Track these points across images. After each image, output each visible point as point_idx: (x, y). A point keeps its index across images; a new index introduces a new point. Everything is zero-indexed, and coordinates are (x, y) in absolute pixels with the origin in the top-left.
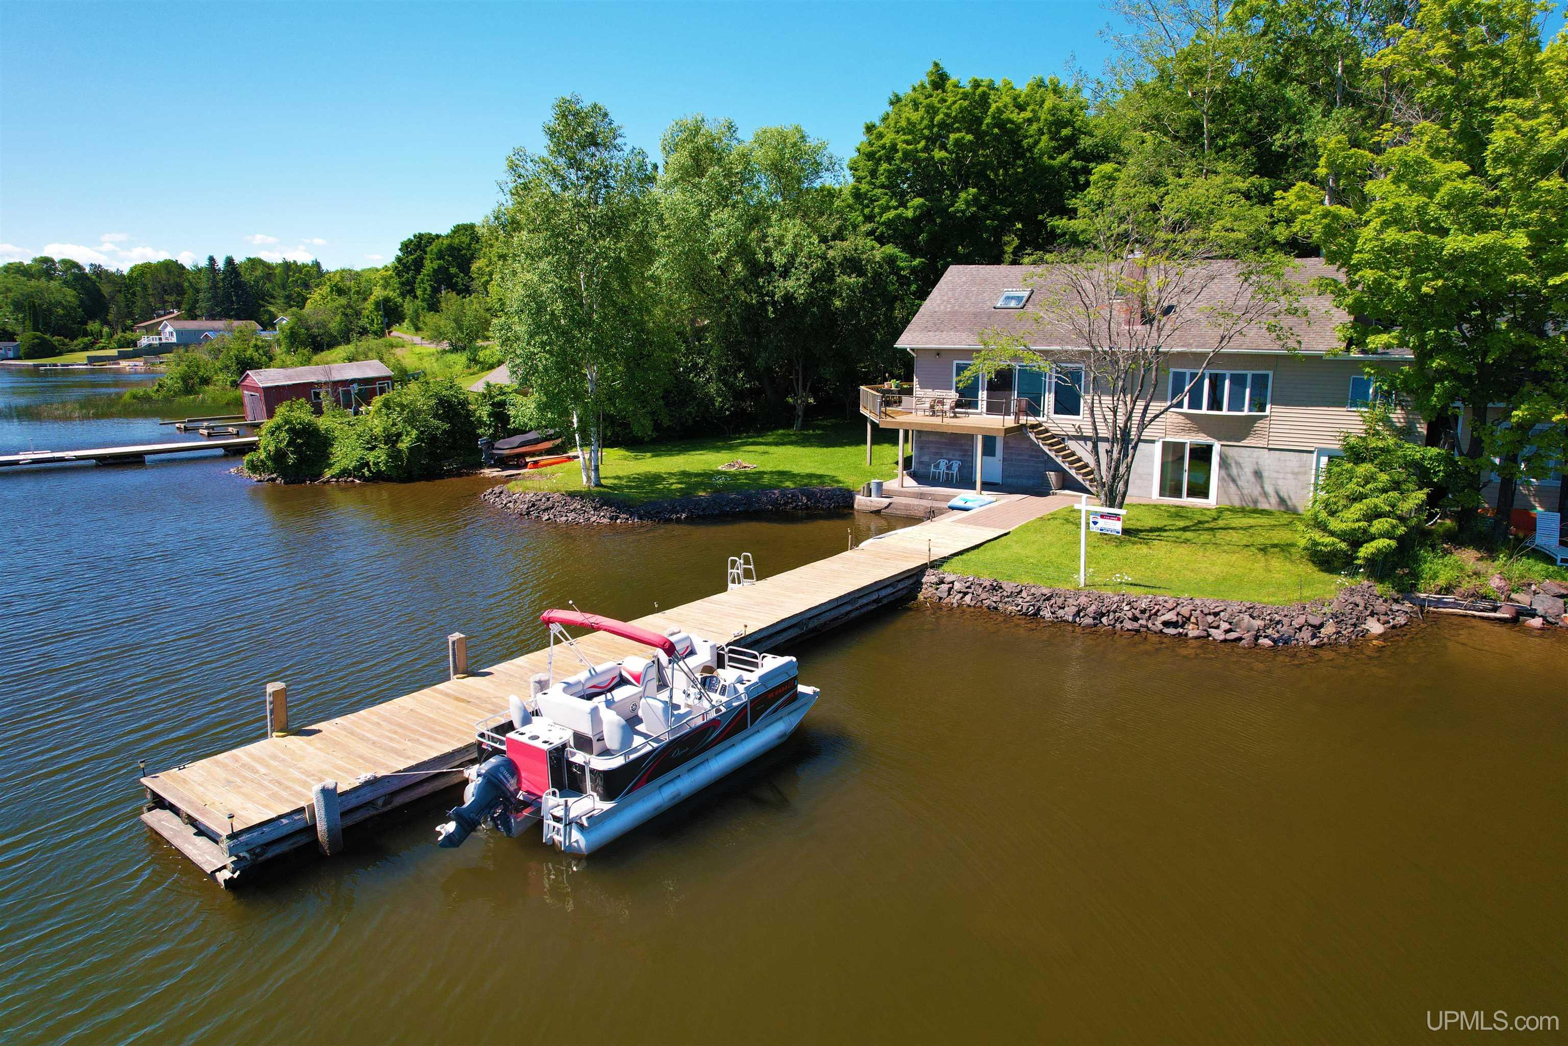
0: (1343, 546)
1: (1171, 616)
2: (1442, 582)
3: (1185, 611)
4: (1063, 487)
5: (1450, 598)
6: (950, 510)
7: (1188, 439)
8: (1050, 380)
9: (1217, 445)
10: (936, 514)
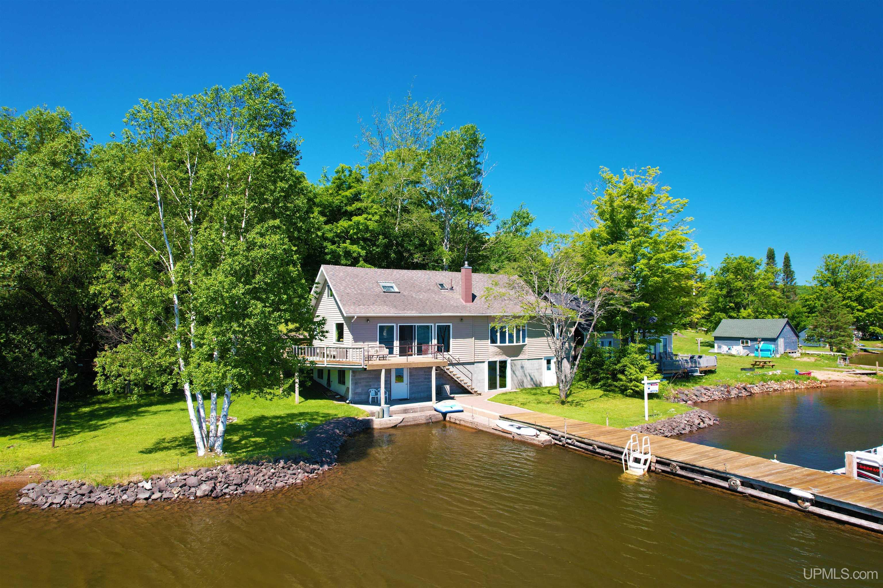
4: (451, 393)
6: (444, 414)
7: (498, 359)
8: (434, 332)
9: (509, 360)
10: (434, 420)
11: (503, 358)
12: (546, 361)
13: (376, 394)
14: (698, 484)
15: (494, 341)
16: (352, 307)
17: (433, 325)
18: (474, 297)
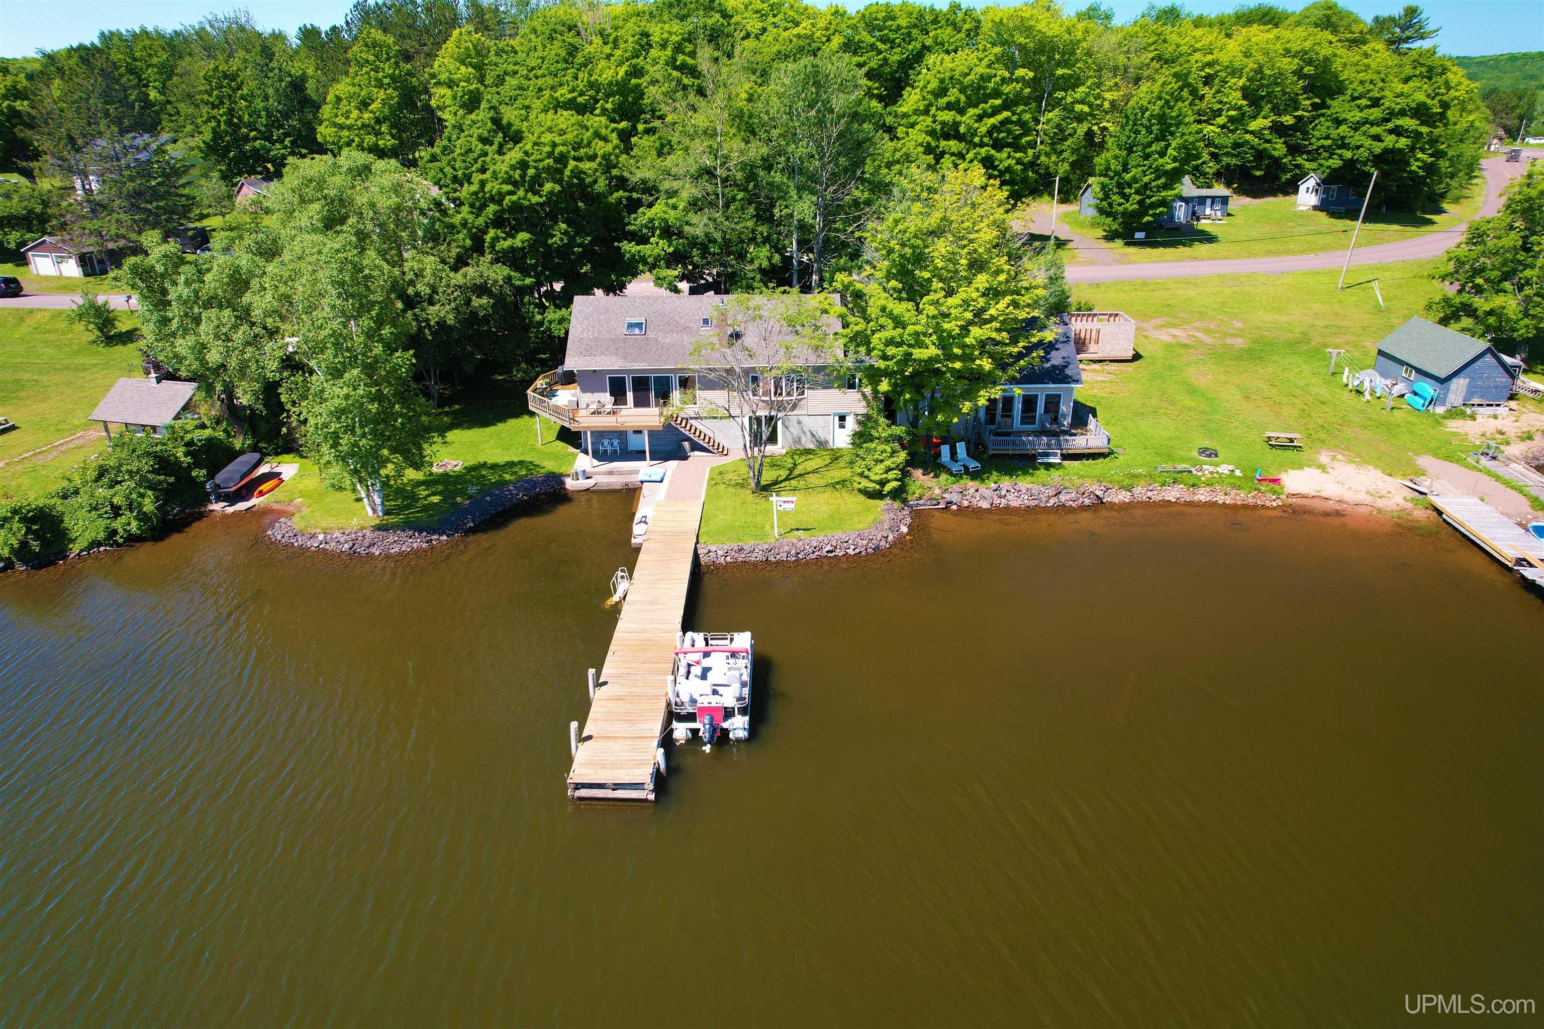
0: (878, 487)
1: (829, 548)
2: (917, 495)
3: (834, 544)
4: (693, 450)
5: (922, 502)
6: (642, 482)
7: (763, 413)
8: (675, 384)
9: (779, 416)
11: (770, 413)
12: (837, 418)
13: (607, 445)
16: (576, 358)
17: (674, 374)
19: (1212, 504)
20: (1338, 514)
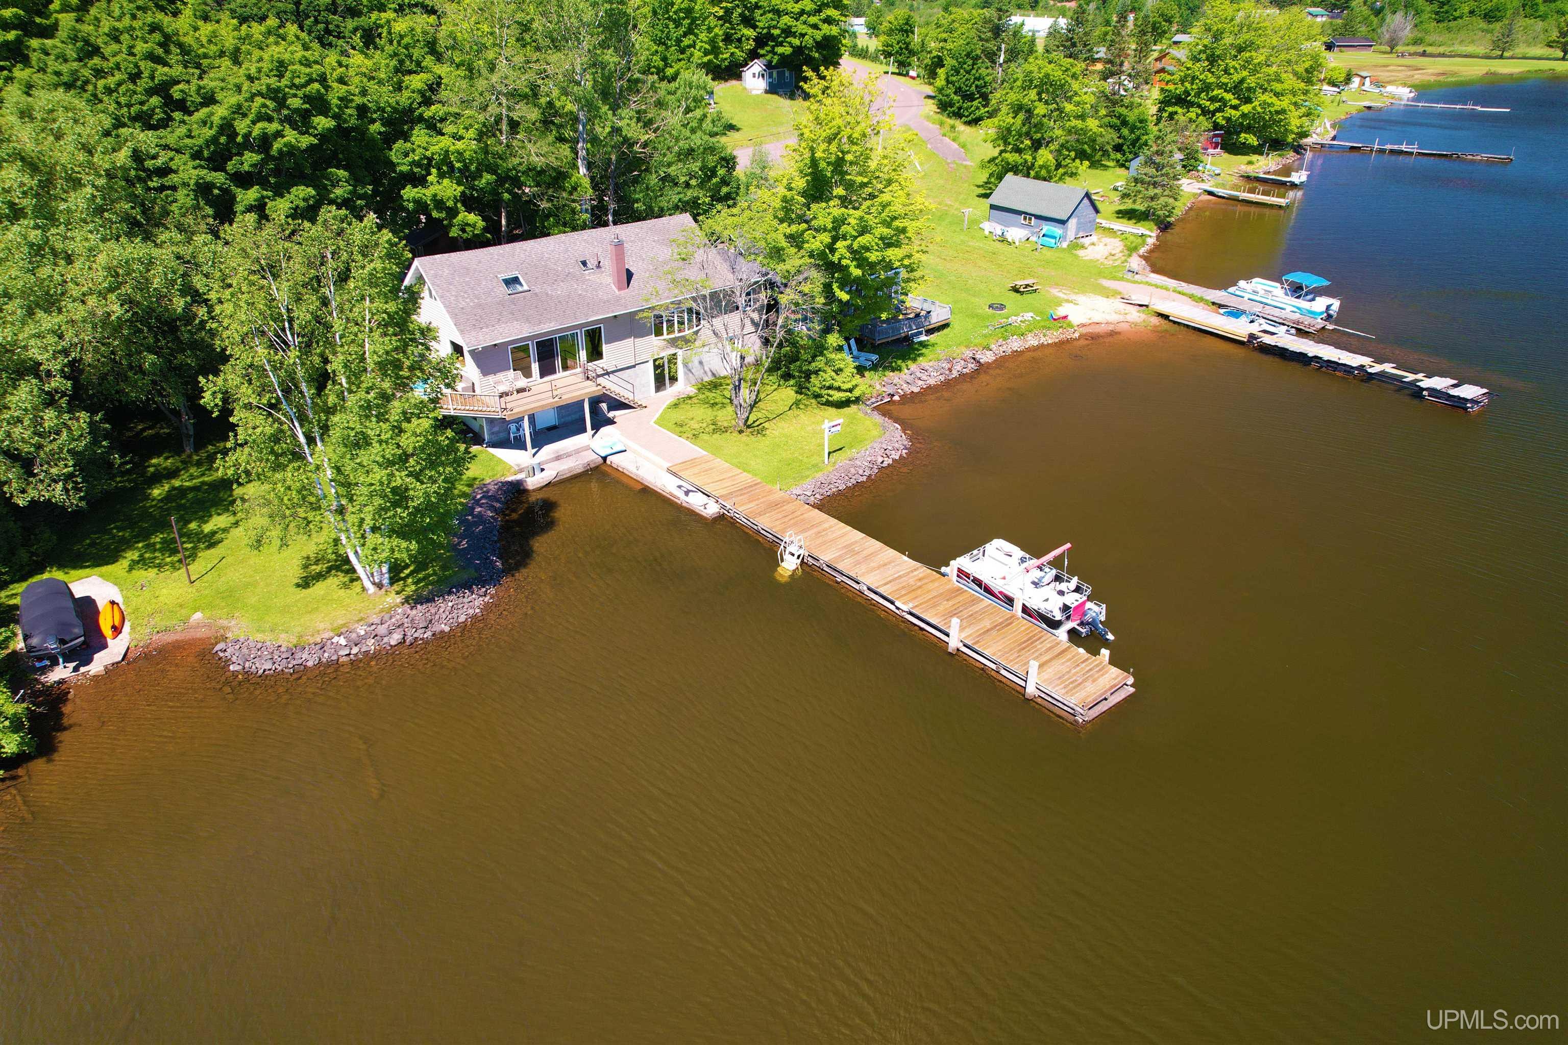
2: (868, 395)
3: (881, 454)
4: (610, 410)
5: (874, 400)
6: (605, 459)
7: (666, 353)
8: (582, 340)
9: (680, 353)
10: (592, 466)
11: (672, 351)
13: (518, 430)
14: (837, 582)
15: (659, 333)
16: (473, 333)
17: (578, 331)
18: (629, 275)
19: (1042, 346)
20: (1112, 334)
